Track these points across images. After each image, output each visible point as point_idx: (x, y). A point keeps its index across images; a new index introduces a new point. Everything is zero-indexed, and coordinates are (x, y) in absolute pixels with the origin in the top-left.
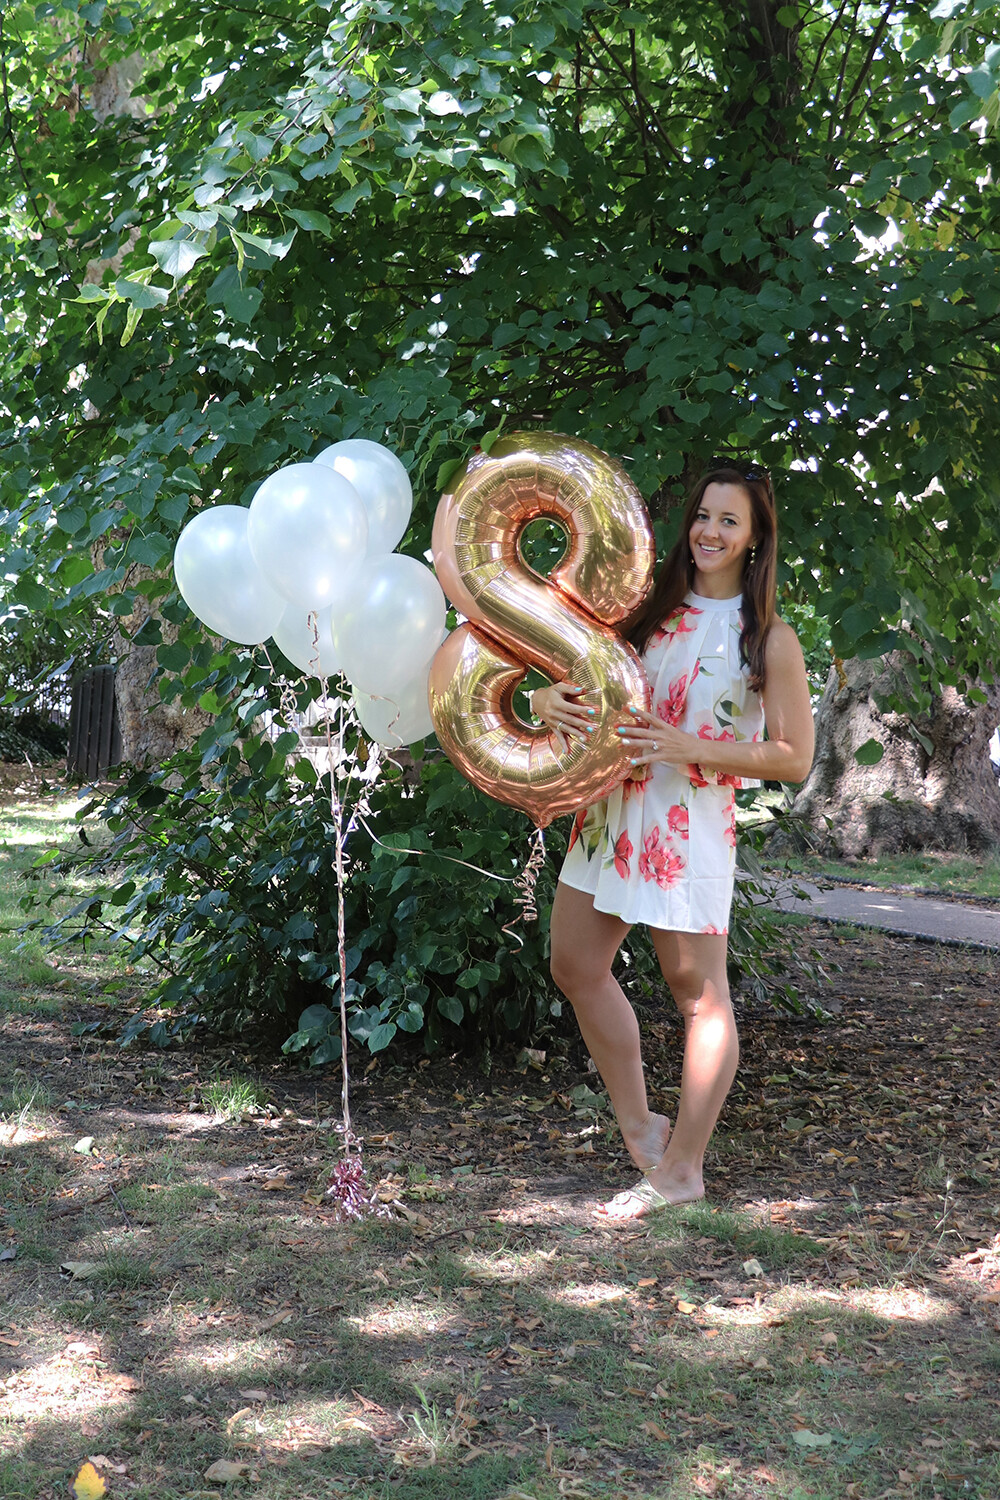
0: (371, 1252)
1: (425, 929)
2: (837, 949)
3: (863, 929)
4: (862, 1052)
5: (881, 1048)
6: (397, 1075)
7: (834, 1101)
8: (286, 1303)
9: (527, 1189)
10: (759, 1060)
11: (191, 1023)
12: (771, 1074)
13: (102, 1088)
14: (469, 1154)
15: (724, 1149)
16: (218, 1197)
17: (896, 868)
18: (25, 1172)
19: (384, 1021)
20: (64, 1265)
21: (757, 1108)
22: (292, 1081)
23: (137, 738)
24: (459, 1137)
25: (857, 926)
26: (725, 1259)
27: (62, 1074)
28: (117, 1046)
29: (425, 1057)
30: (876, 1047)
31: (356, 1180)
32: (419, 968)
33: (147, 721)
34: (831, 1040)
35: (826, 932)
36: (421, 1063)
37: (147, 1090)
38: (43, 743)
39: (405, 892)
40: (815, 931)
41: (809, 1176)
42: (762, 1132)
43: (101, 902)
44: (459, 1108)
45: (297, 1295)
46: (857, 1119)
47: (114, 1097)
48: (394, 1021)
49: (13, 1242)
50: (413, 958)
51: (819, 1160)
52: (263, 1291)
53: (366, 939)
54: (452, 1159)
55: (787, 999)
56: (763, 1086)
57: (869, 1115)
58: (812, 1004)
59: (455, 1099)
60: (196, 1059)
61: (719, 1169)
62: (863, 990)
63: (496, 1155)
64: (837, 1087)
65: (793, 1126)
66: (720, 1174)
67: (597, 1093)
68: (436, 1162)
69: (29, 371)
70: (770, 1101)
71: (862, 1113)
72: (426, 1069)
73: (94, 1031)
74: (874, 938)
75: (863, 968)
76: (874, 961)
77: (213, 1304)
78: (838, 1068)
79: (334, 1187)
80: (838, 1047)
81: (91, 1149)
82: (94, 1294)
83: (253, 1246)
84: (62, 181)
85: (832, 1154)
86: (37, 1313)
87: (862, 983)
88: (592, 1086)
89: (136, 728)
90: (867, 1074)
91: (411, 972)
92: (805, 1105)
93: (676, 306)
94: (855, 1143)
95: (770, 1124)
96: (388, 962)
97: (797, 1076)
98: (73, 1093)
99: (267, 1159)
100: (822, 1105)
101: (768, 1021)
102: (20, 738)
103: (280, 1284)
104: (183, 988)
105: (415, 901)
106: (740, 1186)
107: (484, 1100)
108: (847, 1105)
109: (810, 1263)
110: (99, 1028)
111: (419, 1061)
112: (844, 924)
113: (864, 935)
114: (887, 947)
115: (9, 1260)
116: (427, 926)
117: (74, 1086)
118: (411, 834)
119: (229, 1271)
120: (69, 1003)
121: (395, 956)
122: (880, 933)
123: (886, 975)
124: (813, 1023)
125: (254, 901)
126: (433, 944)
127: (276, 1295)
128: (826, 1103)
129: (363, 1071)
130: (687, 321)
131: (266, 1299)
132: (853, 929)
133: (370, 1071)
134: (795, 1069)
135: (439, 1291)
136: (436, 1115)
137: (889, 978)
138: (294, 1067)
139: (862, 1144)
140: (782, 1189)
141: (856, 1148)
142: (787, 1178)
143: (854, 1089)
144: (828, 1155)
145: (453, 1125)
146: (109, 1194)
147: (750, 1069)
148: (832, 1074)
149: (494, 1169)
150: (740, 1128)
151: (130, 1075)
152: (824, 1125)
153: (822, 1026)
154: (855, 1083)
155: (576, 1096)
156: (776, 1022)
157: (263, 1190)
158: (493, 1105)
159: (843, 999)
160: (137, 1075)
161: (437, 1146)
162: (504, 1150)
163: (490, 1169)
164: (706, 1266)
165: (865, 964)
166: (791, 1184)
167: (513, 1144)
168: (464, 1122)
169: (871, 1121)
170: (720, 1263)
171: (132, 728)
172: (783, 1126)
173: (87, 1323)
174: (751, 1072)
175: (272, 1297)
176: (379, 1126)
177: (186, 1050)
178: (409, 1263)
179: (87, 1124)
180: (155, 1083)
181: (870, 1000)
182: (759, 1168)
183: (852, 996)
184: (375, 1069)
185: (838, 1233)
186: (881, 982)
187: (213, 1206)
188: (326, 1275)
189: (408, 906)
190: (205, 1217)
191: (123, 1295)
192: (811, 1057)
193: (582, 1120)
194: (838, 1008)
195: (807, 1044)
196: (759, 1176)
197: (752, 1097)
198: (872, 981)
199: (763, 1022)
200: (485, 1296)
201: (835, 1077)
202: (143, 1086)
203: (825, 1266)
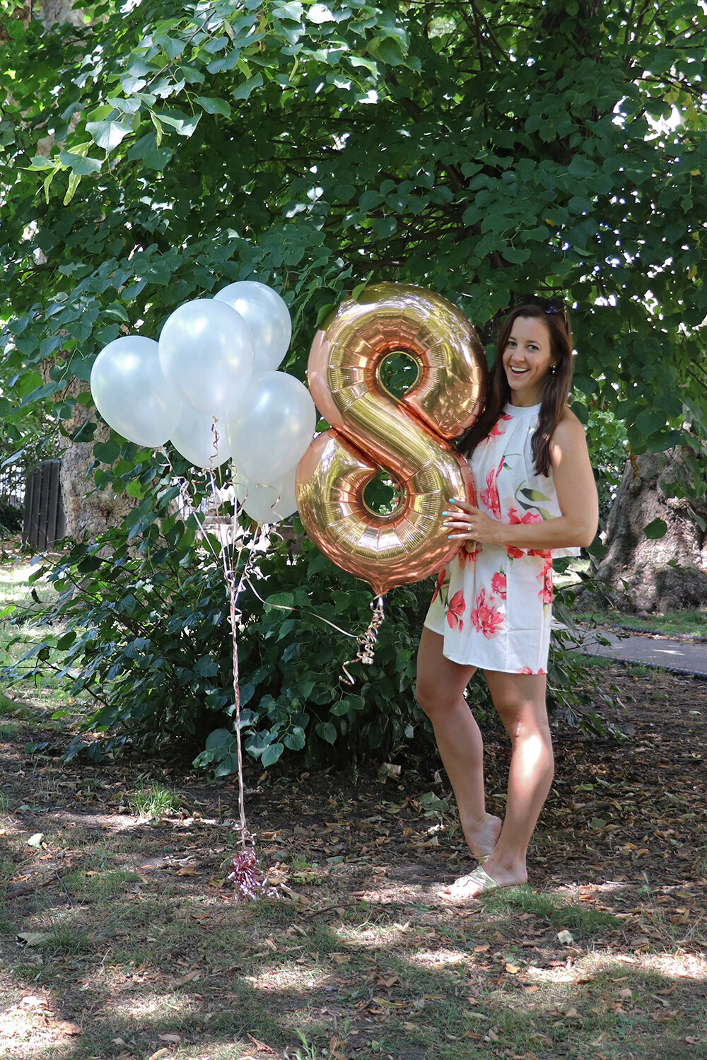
0: (263, 925)
1: (306, 669)
2: (631, 685)
3: (652, 669)
4: (651, 766)
5: (667, 763)
6: (284, 784)
7: (629, 805)
8: (195, 965)
9: (386, 875)
10: (570, 772)
11: (120, 743)
12: (579, 784)
13: (50, 795)
14: (340, 847)
15: (542, 843)
16: (142, 881)
17: (679, 620)
19: (274, 742)
20: (20, 935)
21: (568, 811)
22: (200, 789)
23: (77, 517)
24: (333, 834)
25: (648, 667)
26: (543, 930)
27: (18, 784)
28: (62, 761)
29: (305, 770)
30: (663, 762)
31: (251, 867)
32: (301, 699)
33: (85, 504)
34: (626, 757)
35: (623, 671)
36: (302, 775)
37: (85, 797)
39: (289, 639)
40: (615, 671)
41: (610, 865)
42: (572, 829)
43: (49, 648)
44: (332, 811)
45: (204, 958)
46: (648, 819)
47: (59, 802)
48: (282, 742)
50: (296, 692)
51: (618, 852)
52: (177, 955)
53: (259, 676)
54: (327, 851)
55: (592, 724)
56: (573, 793)
57: (657, 816)
58: (612, 728)
59: (329, 803)
60: (124, 771)
61: (538, 859)
62: (652, 717)
63: (361, 848)
64: (632, 794)
65: (597, 825)
66: (539, 863)
67: (441, 799)
68: (315, 854)
70: (579, 805)
71: (652, 814)
72: (306, 780)
73: (43, 750)
74: (661, 676)
75: (652, 700)
76: (661, 694)
77: (137, 966)
78: (632, 779)
79: (233, 873)
80: (633, 762)
81: (41, 843)
82: (43, 957)
83: (169, 920)
84: (18, 77)
85: (628, 847)
87: (652, 711)
88: (438, 794)
89: (77, 510)
90: (656, 783)
91: (295, 703)
92: (607, 808)
93: (504, 175)
94: (646, 838)
95: (578, 823)
96: (277, 695)
97: (600, 785)
98: (26, 799)
99: (180, 851)
100: (620, 808)
101: (577, 742)
103: (191, 950)
104: (114, 715)
105: (298, 647)
106: (555, 873)
107: (352, 804)
108: (640, 808)
109: (610, 933)
110: (47, 748)
111: (301, 773)
112: (637, 665)
114: (672, 684)
116: (307, 666)
117: (28, 794)
118: (294, 594)
119: (150, 939)
120: (24, 727)
121: (282, 690)
122: (666, 672)
123: (670, 705)
124: (613, 743)
125: (170, 647)
126: (312, 680)
127: (187, 959)
128: (623, 806)
129: (256, 781)
130: (513, 187)
131: (179, 962)
132: (644, 669)
133: (262, 782)
134: (598, 780)
135: (316, 955)
136: (314, 816)
137: (672, 708)
138: (202, 778)
139: (651, 839)
140: (588, 875)
141: (646, 842)
142: (592, 867)
143: (645, 795)
144: (624, 848)
145: (328, 824)
146: (56, 879)
147: (563, 780)
148: (628, 784)
149: (360, 859)
150: (554, 827)
151: (71, 785)
152: (621, 824)
153: (619, 746)
154: (645, 791)
155: (425, 801)
156: (583, 742)
157: (177, 875)
158: (359, 808)
159: (636, 724)
160: (77, 784)
161: (315, 841)
162: (368, 844)
163: (357, 859)
164: (528, 936)
165: (653, 696)
166: (595, 871)
167: (375, 839)
168: (336, 822)
169: (659, 821)
170: (539, 933)
171: (73, 510)
172: (589, 825)
173: (38, 981)
174: (563, 782)
175: (184, 960)
176: (268, 824)
177: (116, 764)
178: (293, 933)
179: (38, 823)
180: (91, 791)
181: (657, 725)
182: (569, 858)
183: (643, 722)
184: (266, 780)
185: (632, 910)
186: (667, 711)
187: (138, 888)
188: (227, 943)
189: (292, 651)
190: (131, 897)
191: (66, 959)
192: (611, 770)
193: (430, 820)
194: (632, 732)
195: (607, 760)
196: (570, 865)
197: (564, 802)
198: (659, 710)
199: (573, 742)
200: (353, 959)
201: (630, 786)
202: (82, 793)
203: (622, 936)
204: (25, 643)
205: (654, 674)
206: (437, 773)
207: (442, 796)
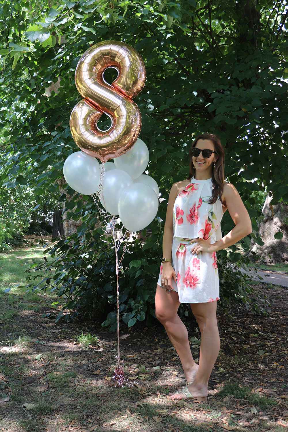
0: (126, 400)
1: (146, 289)
2: (267, 292)
3: (275, 286)
4: (279, 326)
5: (285, 325)
6: (138, 332)
7: (273, 344)
8: (96, 422)
9: (177, 375)
10: (248, 329)
11: (77, 315)
12: (252, 334)
13: (48, 336)
14: (159, 362)
15: (240, 361)
16: (78, 377)
17: (282, 267)
18: (18, 367)
19: (133, 318)
20: (24, 405)
21: (249, 346)
22: (106, 334)
23: (68, 229)
24: (156, 355)
25: (273, 285)
26: (244, 406)
27: (37, 331)
28: (54, 322)
29: (146, 327)
30: (283, 324)
31: (121, 374)
32: (144, 301)
33: (71, 225)
34: (269, 322)
35: (264, 286)
36: (145, 329)
37: (61, 337)
38: (47, 230)
39: (140, 277)
40: (260, 286)
41: (268, 373)
42: (251, 355)
43: (50, 279)
44: (156, 344)
45: (100, 418)
46: (281, 351)
47: (51, 339)
48: (136, 317)
49: (10, 394)
50: (142, 298)
51: (271, 367)
52: (88, 416)
53: (126, 291)
54: (154, 364)
55: (255, 309)
56: (250, 338)
57: (285, 349)
58: (262, 310)
59: (155, 340)
60: (77, 326)
61: (239, 369)
62: (277, 305)
63: (167, 362)
64: (273, 339)
65: (261, 353)
66: (239, 371)
67: (198, 339)
68: (149, 365)
69: (27, 119)
70: (253, 344)
71: (283, 348)
72: (146, 330)
73: (48, 317)
74: (278, 289)
75: (276, 298)
76: (279, 296)
77: (71, 422)
78: (273, 332)
79: (114, 376)
80: (272, 325)
81: (41, 359)
82: (32, 416)
83: (87, 398)
85: (275, 364)
86: (12, 424)
87: (276, 303)
88: (197, 337)
89: (68, 226)
90: (282, 334)
91: (142, 302)
92: (264, 345)
93: (225, 92)
94: (282, 360)
95: (253, 352)
96: (135, 299)
97: (260, 334)
98: (39, 338)
99: (95, 362)
100: (269, 346)
101: (249, 315)
102: (40, 229)
103: (94, 414)
104: (74, 305)
105: (143, 280)
106: (246, 376)
107: (164, 341)
108: (277, 346)
109: (273, 409)
110: (50, 316)
111: (144, 328)
112: (270, 284)
113: (275, 287)
114: (282, 292)
115: (7, 401)
116: (147, 288)
117: (39, 335)
118: (141, 261)
119: (78, 407)
120: (42, 307)
121: (137, 297)
122: (280, 287)
123: (283, 300)
124: (263, 316)
125: (95, 279)
126: (148, 294)
127: (93, 418)
128: (271, 345)
129: (127, 331)
130: (228, 97)
131: (89, 420)
132: (271, 286)
133: (130, 331)
134: (259, 332)
135: (147, 418)
136: (149, 346)
137: (284, 301)
138: (107, 329)
139: (284, 360)
140: (260, 378)
141: (282, 362)
142: (261, 373)
143: (279, 340)
144: (274, 365)
145: (154, 350)
146: (44, 375)
147: (245, 332)
148: (271, 334)
149: (167, 368)
150: (244, 353)
151: (57, 332)
152: (271, 353)
153: (265, 317)
154: (278, 337)
155: (192, 340)
156: (251, 315)
157: (93, 374)
158: (167, 343)
159: (271, 308)
160: (59, 331)
161: (149, 359)
162: (169, 360)
163: (165, 368)
164: (237, 409)
165: (277, 297)
166: (263, 376)
167: (173, 358)
168: (157, 349)
169: (286, 352)
170: (242, 408)
171: (67, 226)
172: (258, 353)
173: (28, 429)
174: (246, 333)
175: (91, 419)
176: (131, 350)
177: (75, 323)
178: (138, 406)
179: (41, 349)
180: (64, 334)
181: (279, 308)
182: (252, 369)
183: (274, 307)
184: (131, 330)
185: (281, 397)
186: (282, 303)
187: (76, 381)
188: (110, 410)
189: (140, 282)
190: (73, 385)
191: (42, 417)
192: (264, 328)
193: (194, 348)
194: (270, 311)
195: (262, 323)
196: (252, 372)
197: (247, 342)
198: (279, 302)
199: (247, 315)
200: (163, 420)
201: (272, 335)
202: (60, 335)
203: (278, 410)
204: (41, 277)
205: (275, 288)
206: (196, 328)
207: (199, 338)
